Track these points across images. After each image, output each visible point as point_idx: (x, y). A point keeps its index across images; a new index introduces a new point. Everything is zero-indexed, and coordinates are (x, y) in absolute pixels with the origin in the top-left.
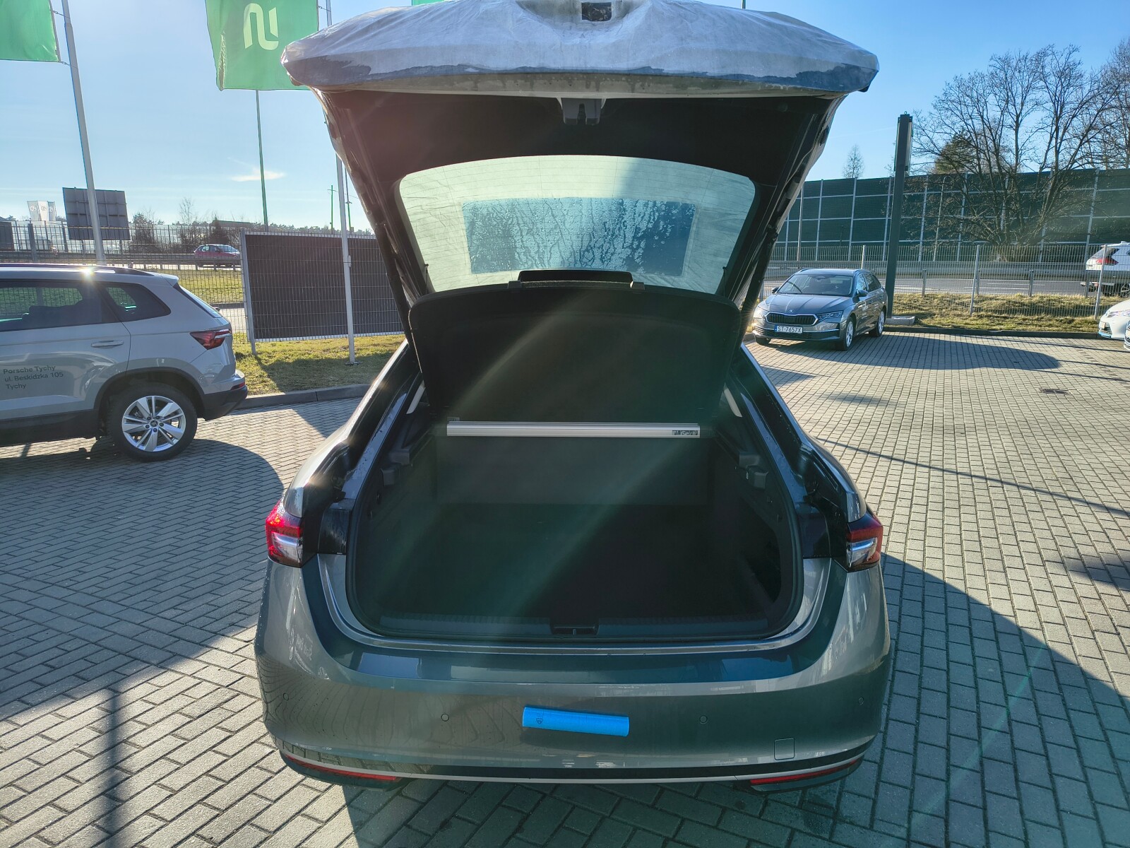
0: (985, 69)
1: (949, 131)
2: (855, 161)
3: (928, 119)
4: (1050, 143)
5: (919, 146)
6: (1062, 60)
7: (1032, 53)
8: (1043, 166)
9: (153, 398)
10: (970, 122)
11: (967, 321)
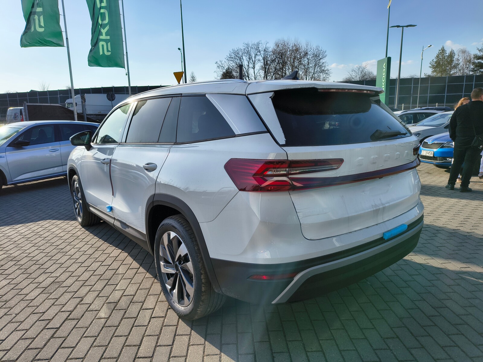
6: (264, 46)
7: (256, 43)
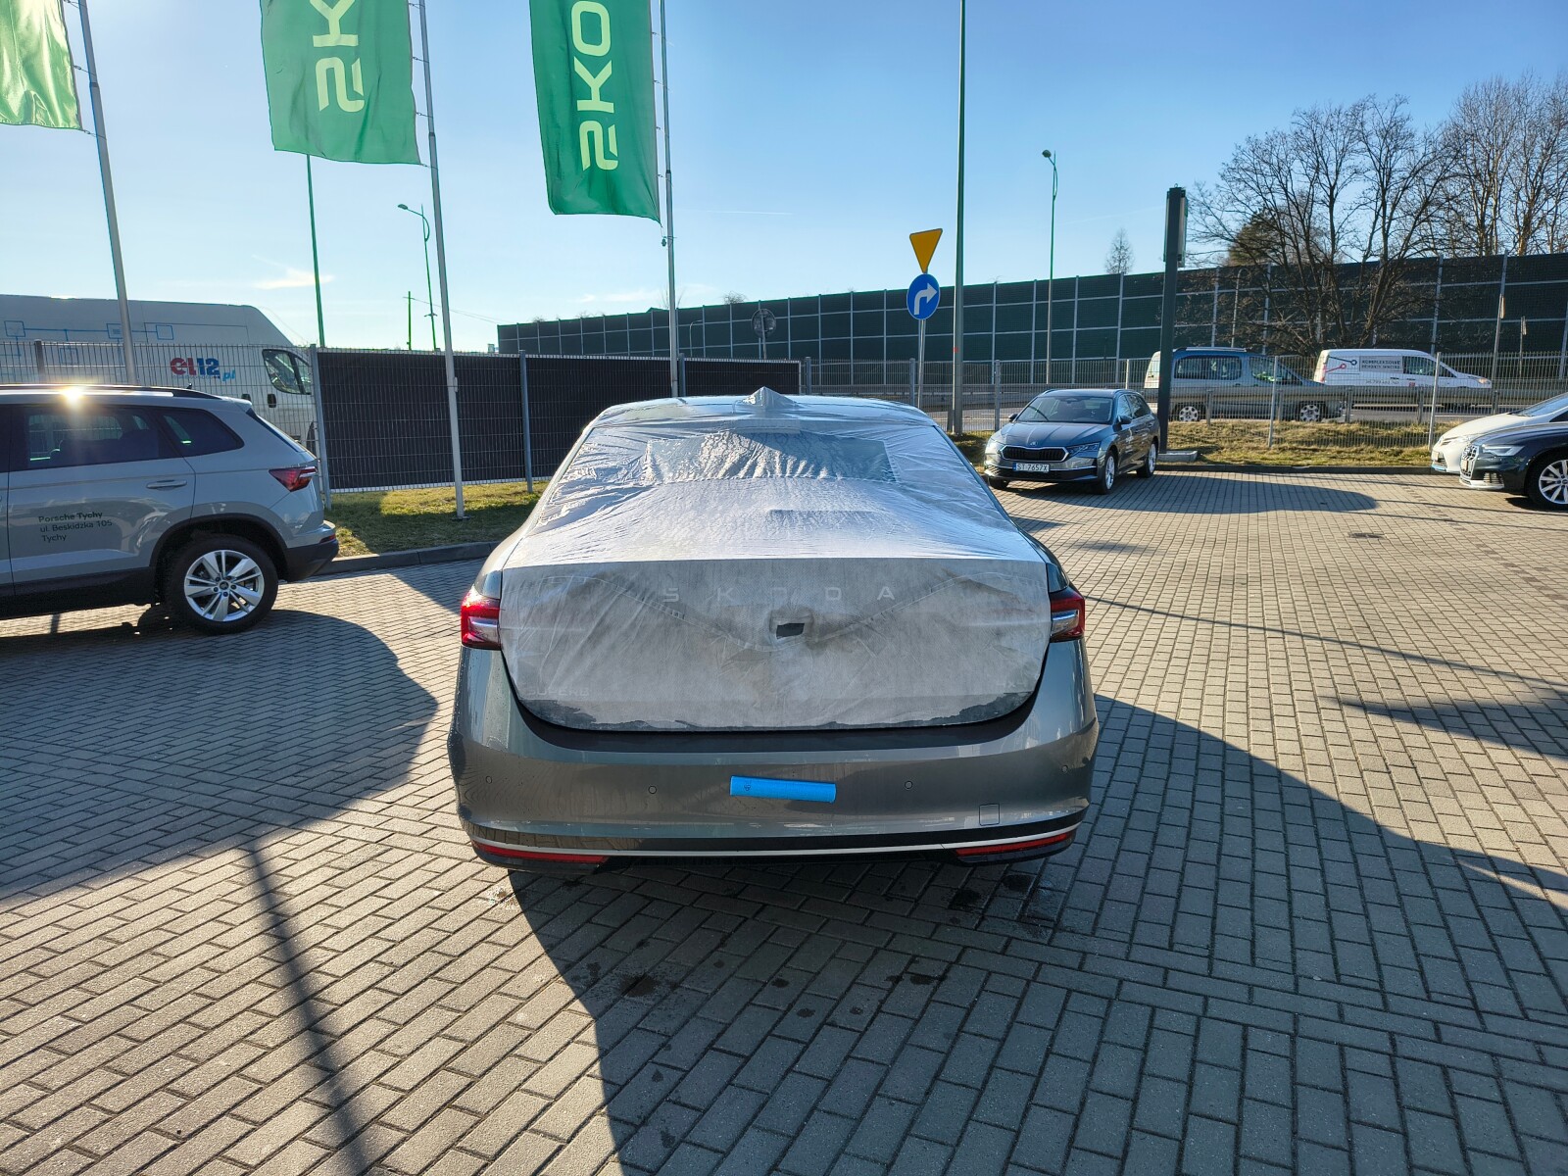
0: (1288, 129)
1: (1242, 209)
2: (1121, 251)
3: (1215, 193)
4: (1375, 223)
5: (1204, 229)
6: (1387, 115)
7: (1347, 107)
8: (1368, 253)
9: (223, 552)
10: (1269, 197)
11: (1265, 455)
